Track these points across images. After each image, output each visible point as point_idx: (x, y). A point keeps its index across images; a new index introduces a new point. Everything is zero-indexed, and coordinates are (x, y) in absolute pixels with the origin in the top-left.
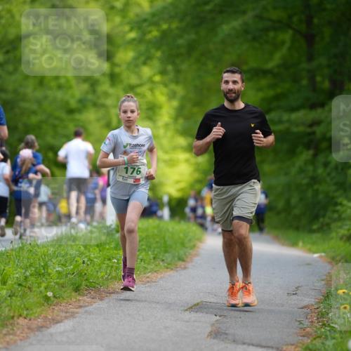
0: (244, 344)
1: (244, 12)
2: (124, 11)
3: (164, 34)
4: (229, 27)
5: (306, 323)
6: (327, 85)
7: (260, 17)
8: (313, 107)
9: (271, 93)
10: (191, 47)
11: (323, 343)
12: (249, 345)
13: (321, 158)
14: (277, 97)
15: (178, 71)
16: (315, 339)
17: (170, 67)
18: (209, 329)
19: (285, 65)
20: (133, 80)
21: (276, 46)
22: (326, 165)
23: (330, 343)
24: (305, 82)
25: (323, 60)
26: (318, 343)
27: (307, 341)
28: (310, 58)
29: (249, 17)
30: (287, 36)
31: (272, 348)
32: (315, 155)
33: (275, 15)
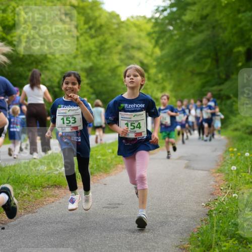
0: (197, 169)
1: (193, 53)
2: (151, 56)
3: (166, 63)
4: (189, 58)
5: (218, 161)
6: (224, 77)
7: (199, 54)
8: (220, 84)
9: (204, 81)
10: (175, 66)
11: (224, 168)
12: (199, 170)
13: (223, 102)
14: (207, 82)
15: (171, 75)
16: (221, 166)
17: (169, 74)
18: (184, 166)
19: (209, 70)
20: (156, 79)
21: (205, 64)
22: (225, 104)
23: (227, 168)
24: (216, 76)
25: (222, 68)
26: (222, 168)
27: (219, 167)
28: (218, 67)
29: (195, 54)
30: (209, 60)
31: (207, 170)
32: (222, 101)
33: (204, 53)
